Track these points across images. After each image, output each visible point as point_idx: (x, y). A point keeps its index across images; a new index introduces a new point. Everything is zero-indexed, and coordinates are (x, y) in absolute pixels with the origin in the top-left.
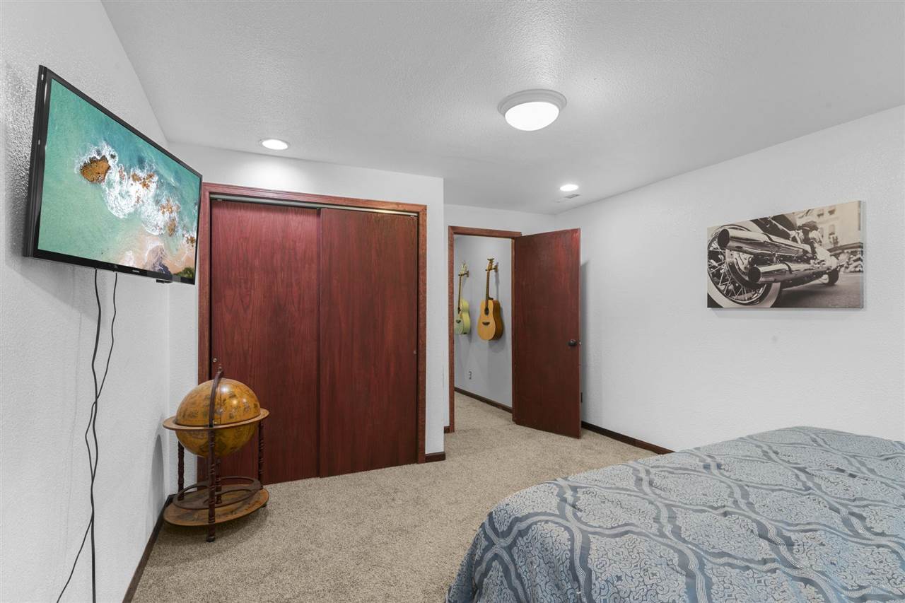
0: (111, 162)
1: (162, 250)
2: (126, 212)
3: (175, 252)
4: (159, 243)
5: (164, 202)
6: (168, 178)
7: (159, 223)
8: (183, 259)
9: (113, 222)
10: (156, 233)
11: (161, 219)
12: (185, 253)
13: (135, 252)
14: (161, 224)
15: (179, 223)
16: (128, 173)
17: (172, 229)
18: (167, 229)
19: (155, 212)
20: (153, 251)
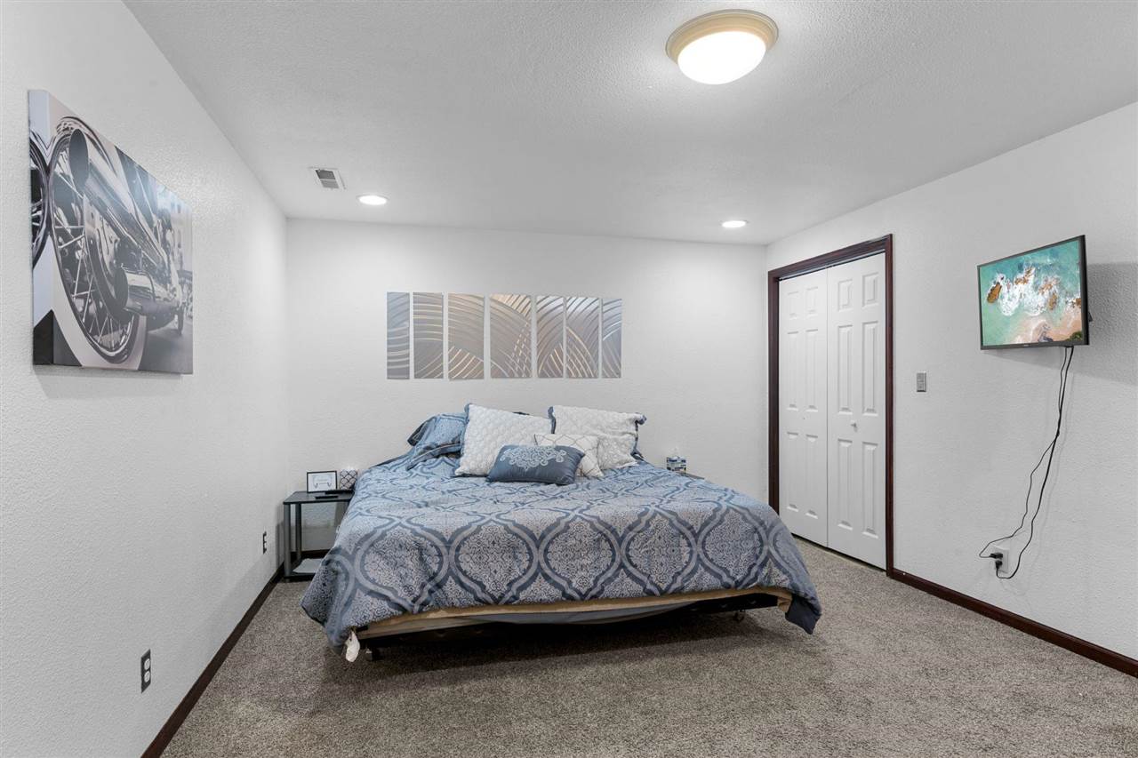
0: (1001, 284)
1: (1044, 325)
2: (1013, 309)
3: (1059, 322)
4: (1042, 320)
5: (1042, 284)
6: (1045, 262)
7: (1040, 304)
8: (1070, 325)
9: (1007, 321)
10: (1038, 313)
11: (1041, 300)
12: (1070, 318)
13: (1022, 336)
14: (1041, 304)
15: (1060, 293)
16: (1012, 281)
17: (1053, 303)
18: (1048, 305)
19: (1036, 297)
20: (1036, 329)
